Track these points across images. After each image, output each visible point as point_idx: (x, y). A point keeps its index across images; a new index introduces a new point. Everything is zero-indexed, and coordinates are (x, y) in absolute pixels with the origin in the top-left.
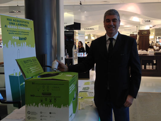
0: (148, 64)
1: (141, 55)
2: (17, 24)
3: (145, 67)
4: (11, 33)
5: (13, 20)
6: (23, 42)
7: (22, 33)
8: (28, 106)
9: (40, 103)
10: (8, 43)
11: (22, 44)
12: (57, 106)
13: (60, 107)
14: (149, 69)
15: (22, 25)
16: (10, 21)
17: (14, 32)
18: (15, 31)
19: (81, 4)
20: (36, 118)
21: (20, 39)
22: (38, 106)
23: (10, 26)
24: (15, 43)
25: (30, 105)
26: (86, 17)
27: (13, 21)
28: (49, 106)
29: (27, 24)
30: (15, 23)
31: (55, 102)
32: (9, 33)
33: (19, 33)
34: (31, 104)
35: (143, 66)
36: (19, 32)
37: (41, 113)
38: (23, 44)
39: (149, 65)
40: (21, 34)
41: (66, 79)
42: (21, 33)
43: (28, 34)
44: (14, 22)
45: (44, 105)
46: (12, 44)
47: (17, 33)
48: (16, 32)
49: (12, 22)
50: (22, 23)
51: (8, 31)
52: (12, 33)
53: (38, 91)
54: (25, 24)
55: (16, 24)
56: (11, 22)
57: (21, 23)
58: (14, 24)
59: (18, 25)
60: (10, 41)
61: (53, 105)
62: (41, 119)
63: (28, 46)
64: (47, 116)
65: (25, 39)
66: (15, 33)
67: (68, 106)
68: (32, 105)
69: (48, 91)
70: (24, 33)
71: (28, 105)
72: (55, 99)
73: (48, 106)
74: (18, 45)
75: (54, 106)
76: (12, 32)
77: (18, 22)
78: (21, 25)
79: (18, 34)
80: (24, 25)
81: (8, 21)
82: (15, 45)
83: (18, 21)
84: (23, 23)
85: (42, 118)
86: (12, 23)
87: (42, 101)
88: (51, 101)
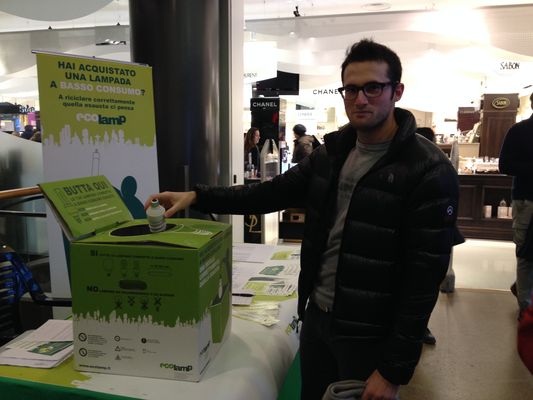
0: (503, 202)
1: (483, 172)
2: (94, 78)
3: (495, 212)
4: (73, 105)
5: (77, 67)
6: (113, 132)
7: (110, 104)
8: (81, 317)
9: (114, 312)
10: (61, 134)
11: (110, 136)
12: (162, 322)
13: (173, 325)
14: (506, 217)
15: (111, 79)
16: (69, 70)
17: (80, 102)
18: (83, 99)
19: (296, 14)
20: (102, 354)
21: (103, 120)
22: (108, 319)
23: (70, 84)
24: (85, 132)
25: (84, 317)
26: (316, 54)
27: (80, 69)
28: (139, 319)
29: (129, 77)
30: (87, 74)
31: (158, 309)
32: (65, 104)
33: (101, 103)
34: (88, 314)
35: (489, 208)
36: (99, 100)
37: (118, 338)
38: (113, 134)
39: (508, 205)
40: (107, 107)
41: (189, 245)
42: (106, 104)
43: (131, 106)
44: (81, 72)
45: (125, 316)
46: (72, 136)
47: (92, 103)
48: (90, 99)
49: (77, 71)
50: (109, 75)
51: (61, 97)
52: (76, 104)
53: (109, 275)
54: (122, 76)
55: (87, 77)
56: (73, 71)
57: (105, 75)
58: (83, 77)
59: (97, 79)
60: (67, 126)
61: (150, 317)
62: (118, 358)
63: (129, 142)
64: (133, 350)
65: (120, 121)
66: (84, 103)
67: (194, 321)
68: (92, 315)
69: (137, 276)
70: (118, 105)
71: (78, 316)
72: (158, 302)
73: (136, 320)
74: (94, 139)
75: (153, 321)
76: (75, 102)
77: (96, 71)
78: (105, 80)
79: (94, 106)
80: (117, 81)
81: (63, 71)
82: (85, 140)
83: (96, 69)
84: (114, 76)
85: (121, 354)
86: (76, 77)
87: (119, 305)
88: (145, 306)
